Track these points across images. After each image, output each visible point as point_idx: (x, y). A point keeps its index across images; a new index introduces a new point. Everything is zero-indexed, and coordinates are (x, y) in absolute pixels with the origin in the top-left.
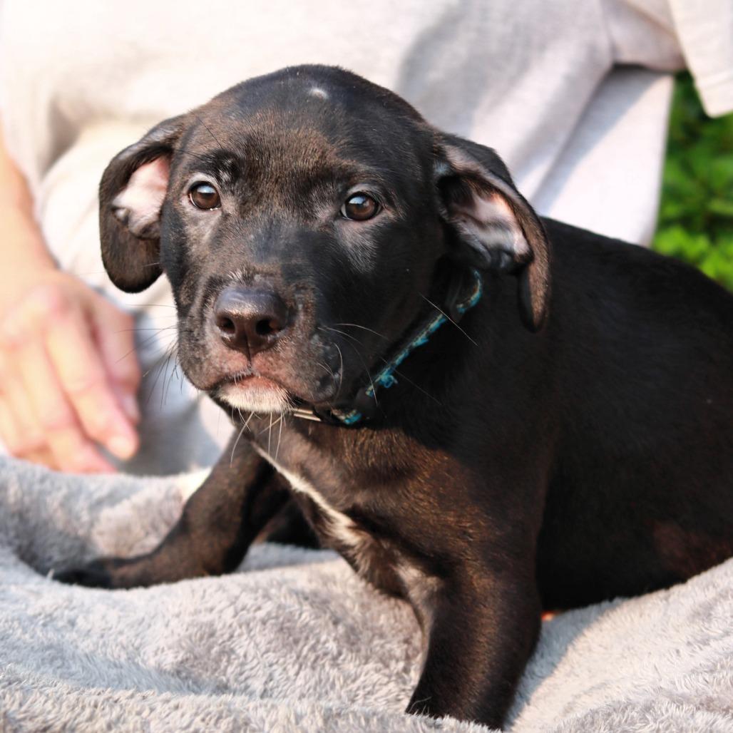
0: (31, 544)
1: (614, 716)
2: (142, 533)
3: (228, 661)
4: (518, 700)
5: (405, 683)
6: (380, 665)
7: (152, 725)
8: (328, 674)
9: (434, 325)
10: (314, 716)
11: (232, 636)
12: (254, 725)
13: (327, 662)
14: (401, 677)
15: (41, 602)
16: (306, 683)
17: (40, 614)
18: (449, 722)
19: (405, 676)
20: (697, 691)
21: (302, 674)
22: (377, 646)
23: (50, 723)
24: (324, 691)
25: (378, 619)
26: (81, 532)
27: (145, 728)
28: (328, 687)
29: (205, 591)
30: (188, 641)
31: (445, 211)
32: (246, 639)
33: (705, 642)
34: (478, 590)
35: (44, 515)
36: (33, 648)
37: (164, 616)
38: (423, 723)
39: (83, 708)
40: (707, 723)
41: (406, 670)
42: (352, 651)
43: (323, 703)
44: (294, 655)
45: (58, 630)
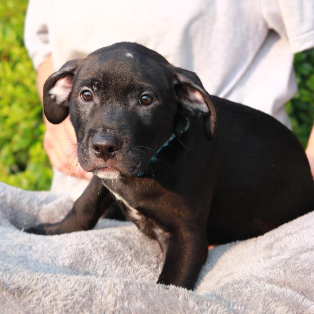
0: (16, 218)
1: (235, 285)
2: (58, 215)
3: (90, 263)
4: (199, 279)
5: (156, 272)
6: (147, 266)
7: (59, 287)
8: (127, 268)
9: (171, 139)
10: (121, 284)
11: (91, 254)
12: (98, 287)
13: (127, 264)
14: (155, 270)
15: (19, 240)
16: (119, 272)
17: (18, 244)
18: (172, 287)
19: (157, 270)
20: (266, 276)
21: (117, 268)
22: (146, 258)
23: (20, 286)
24: (126, 275)
25: (147, 248)
26: (35, 214)
27: (56, 288)
28: (127, 273)
29: (81, 237)
30: (74, 255)
31: (177, 97)
32: (96, 255)
33: (270, 257)
34: (185, 238)
35: (21, 207)
36: (15, 257)
37: (65, 246)
38: (162, 287)
39: (33, 280)
40: (270, 288)
41: (157, 268)
42: (137, 260)
43: (124, 279)
44: (115, 262)
45: (25, 250)
